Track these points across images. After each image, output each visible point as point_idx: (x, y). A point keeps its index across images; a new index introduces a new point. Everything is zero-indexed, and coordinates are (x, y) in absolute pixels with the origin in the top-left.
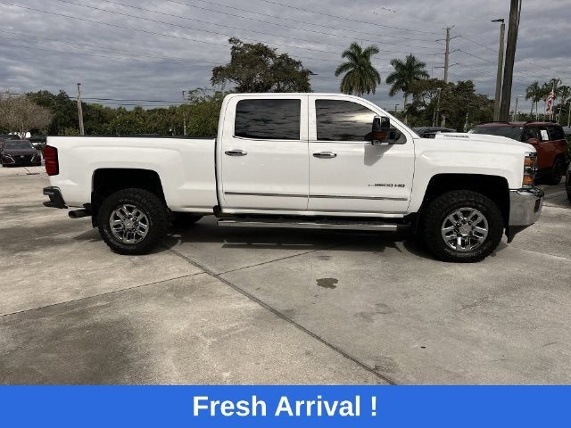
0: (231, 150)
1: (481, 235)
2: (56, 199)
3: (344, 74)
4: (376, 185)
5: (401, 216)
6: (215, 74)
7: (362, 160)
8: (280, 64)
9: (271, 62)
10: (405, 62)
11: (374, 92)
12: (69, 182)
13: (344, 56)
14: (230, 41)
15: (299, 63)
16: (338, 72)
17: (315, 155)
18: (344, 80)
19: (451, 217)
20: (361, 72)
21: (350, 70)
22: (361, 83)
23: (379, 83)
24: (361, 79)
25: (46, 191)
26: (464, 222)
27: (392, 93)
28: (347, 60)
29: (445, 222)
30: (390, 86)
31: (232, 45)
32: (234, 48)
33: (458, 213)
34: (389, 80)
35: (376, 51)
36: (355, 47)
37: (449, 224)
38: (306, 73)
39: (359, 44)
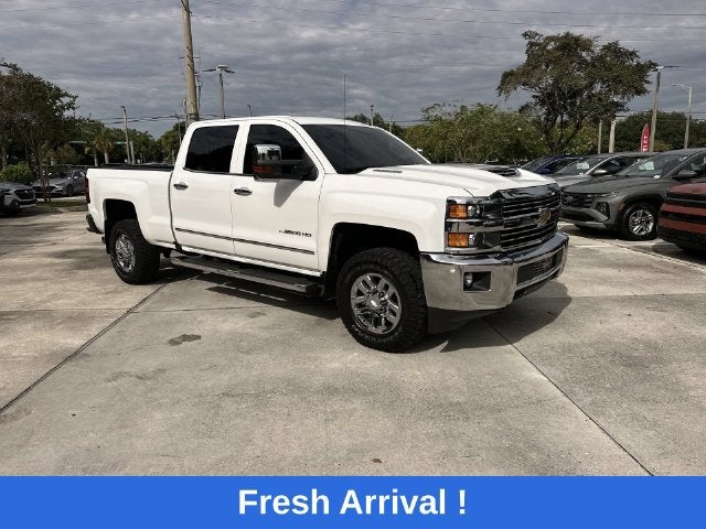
4: (286, 232)
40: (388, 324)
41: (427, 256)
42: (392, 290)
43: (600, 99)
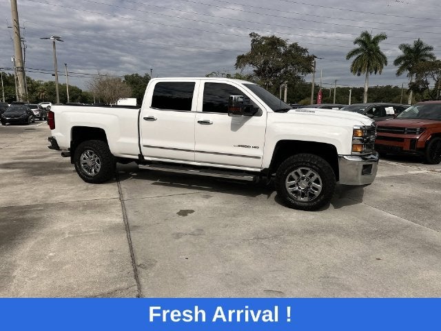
0: (147, 117)
1: (317, 189)
2: (54, 144)
3: (354, 58)
4: (239, 146)
5: (259, 170)
6: (238, 61)
7: (229, 127)
8: (290, 51)
9: (282, 50)
10: (412, 46)
11: (380, 72)
12: (60, 134)
13: (355, 43)
14: (251, 35)
15: (305, 50)
16: (349, 56)
17: (198, 122)
18: (354, 62)
19: (292, 174)
20: (370, 55)
21: (360, 54)
22: (369, 65)
23: (386, 65)
24: (368, 62)
25: (49, 139)
26: (303, 178)
27: (398, 73)
28: (357, 46)
29: (288, 177)
30: (397, 68)
31: (251, 39)
32: (254, 41)
33: (299, 171)
34: (397, 62)
35: (384, 37)
36: (366, 35)
37: (291, 179)
38: (311, 59)
39: (369, 32)
40: (312, 195)
41: (342, 157)
42: (316, 176)
43: (291, 74)
